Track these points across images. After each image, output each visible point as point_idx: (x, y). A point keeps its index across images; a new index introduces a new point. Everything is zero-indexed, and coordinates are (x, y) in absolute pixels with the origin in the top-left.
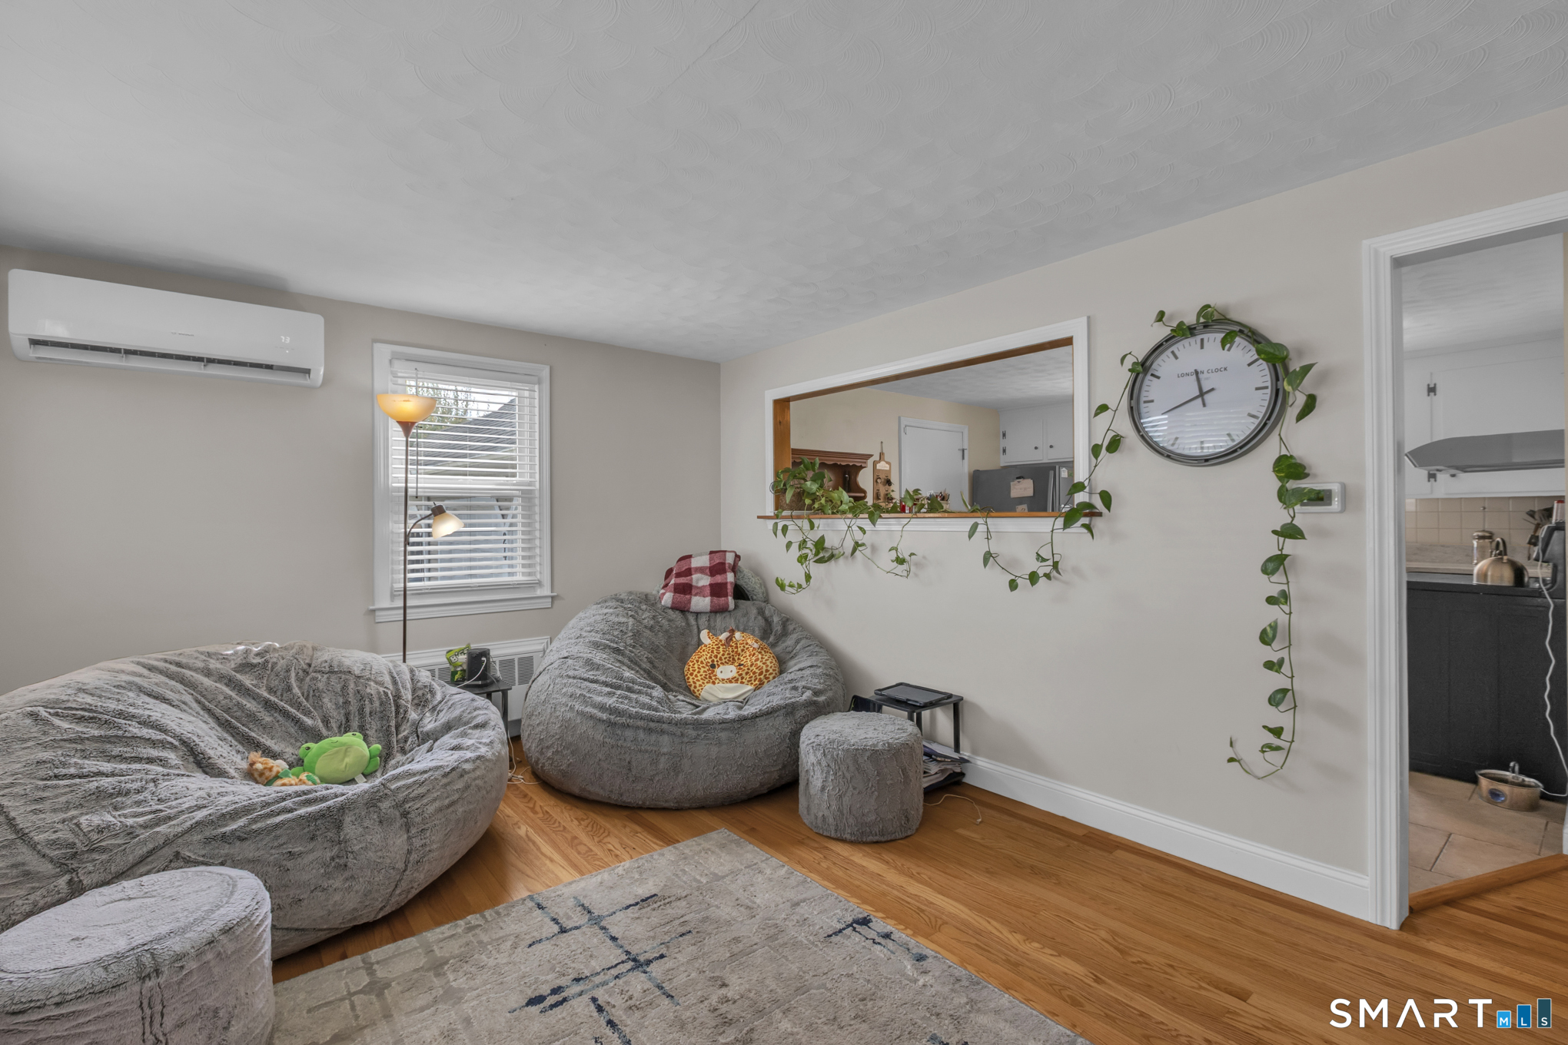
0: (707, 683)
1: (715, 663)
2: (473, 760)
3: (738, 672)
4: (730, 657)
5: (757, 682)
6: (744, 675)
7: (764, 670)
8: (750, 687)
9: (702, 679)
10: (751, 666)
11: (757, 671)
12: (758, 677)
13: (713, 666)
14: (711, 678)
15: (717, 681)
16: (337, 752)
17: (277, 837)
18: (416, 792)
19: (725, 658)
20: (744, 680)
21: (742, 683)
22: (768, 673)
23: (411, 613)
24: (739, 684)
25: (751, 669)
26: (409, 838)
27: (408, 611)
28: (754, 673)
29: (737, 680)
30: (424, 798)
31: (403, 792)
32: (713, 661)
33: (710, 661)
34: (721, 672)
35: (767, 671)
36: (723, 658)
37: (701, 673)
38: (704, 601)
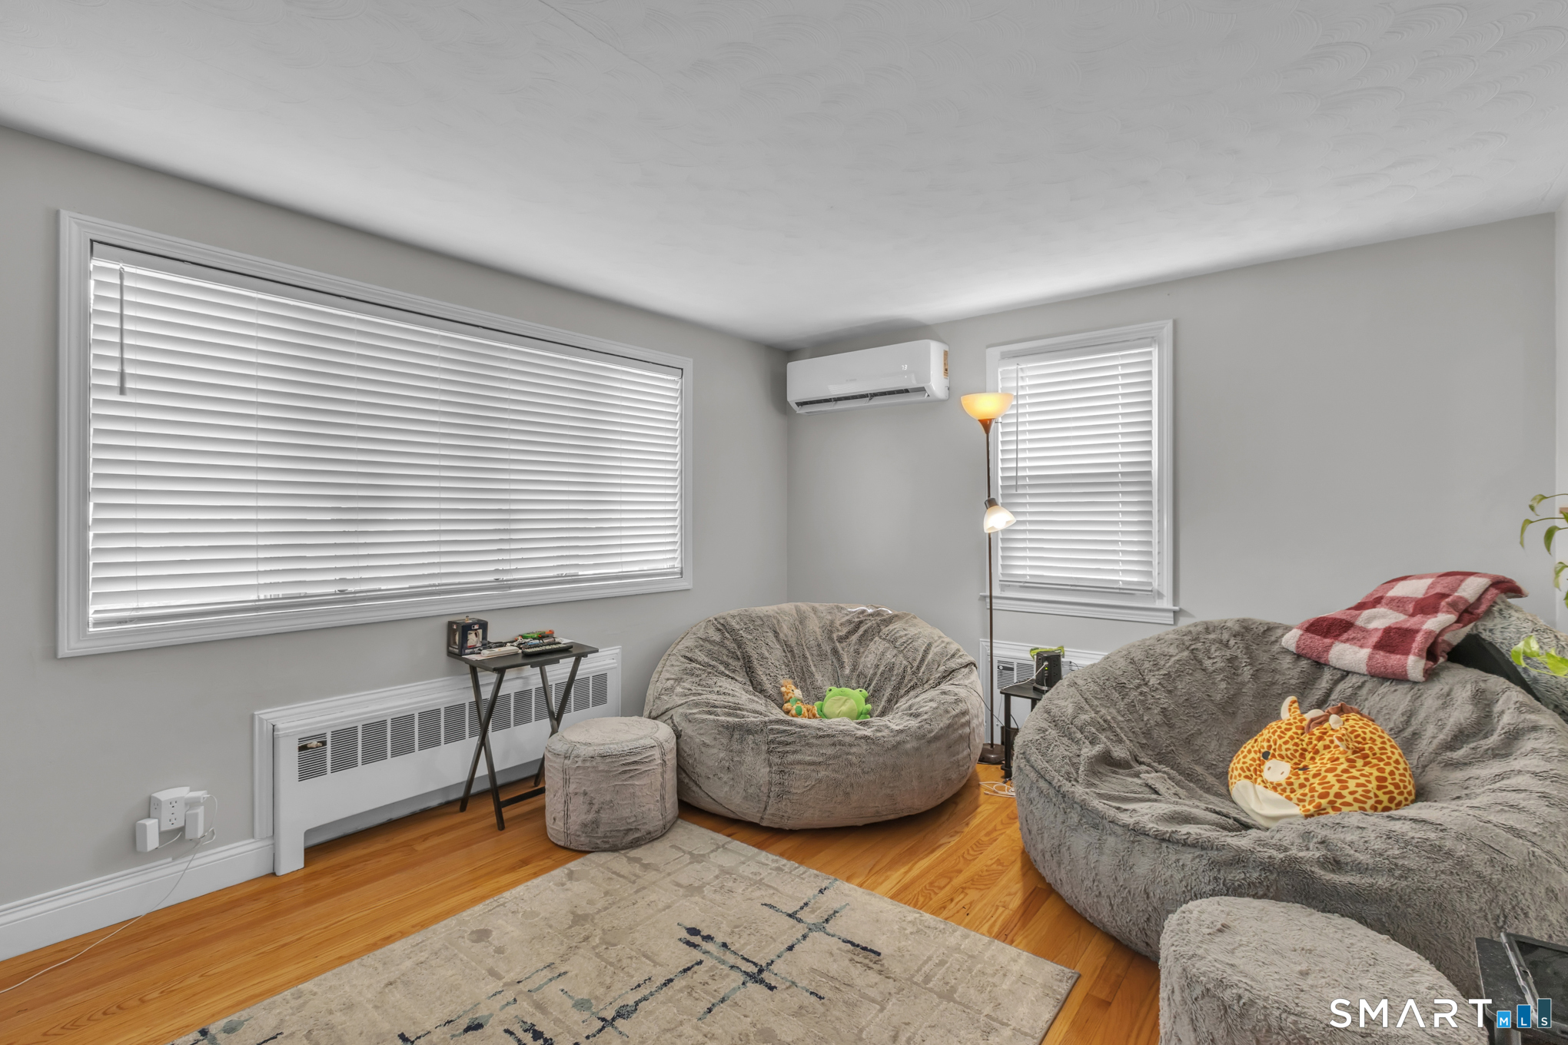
0: (1246, 777)
1: (1271, 751)
2: (856, 737)
3: (1289, 778)
4: (1296, 751)
5: (1311, 807)
6: (1296, 786)
7: (1332, 792)
8: (1297, 810)
9: (1242, 769)
10: (1315, 776)
11: (1319, 789)
12: (1317, 800)
13: (1266, 755)
14: (1254, 773)
15: (1259, 780)
16: (839, 699)
17: (701, 728)
18: (782, 738)
19: (1287, 750)
20: (1292, 795)
21: (1289, 798)
22: (1340, 801)
23: (997, 603)
24: (1283, 798)
25: (1312, 781)
26: (770, 772)
27: (994, 601)
28: (1312, 790)
29: (1284, 790)
30: (788, 746)
31: (774, 734)
32: (1270, 747)
33: (1265, 744)
34: (1269, 768)
35: (1338, 795)
36: (1284, 747)
37: (1247, 760)
38: (1356, 653)
